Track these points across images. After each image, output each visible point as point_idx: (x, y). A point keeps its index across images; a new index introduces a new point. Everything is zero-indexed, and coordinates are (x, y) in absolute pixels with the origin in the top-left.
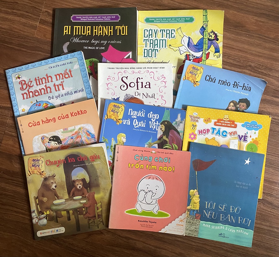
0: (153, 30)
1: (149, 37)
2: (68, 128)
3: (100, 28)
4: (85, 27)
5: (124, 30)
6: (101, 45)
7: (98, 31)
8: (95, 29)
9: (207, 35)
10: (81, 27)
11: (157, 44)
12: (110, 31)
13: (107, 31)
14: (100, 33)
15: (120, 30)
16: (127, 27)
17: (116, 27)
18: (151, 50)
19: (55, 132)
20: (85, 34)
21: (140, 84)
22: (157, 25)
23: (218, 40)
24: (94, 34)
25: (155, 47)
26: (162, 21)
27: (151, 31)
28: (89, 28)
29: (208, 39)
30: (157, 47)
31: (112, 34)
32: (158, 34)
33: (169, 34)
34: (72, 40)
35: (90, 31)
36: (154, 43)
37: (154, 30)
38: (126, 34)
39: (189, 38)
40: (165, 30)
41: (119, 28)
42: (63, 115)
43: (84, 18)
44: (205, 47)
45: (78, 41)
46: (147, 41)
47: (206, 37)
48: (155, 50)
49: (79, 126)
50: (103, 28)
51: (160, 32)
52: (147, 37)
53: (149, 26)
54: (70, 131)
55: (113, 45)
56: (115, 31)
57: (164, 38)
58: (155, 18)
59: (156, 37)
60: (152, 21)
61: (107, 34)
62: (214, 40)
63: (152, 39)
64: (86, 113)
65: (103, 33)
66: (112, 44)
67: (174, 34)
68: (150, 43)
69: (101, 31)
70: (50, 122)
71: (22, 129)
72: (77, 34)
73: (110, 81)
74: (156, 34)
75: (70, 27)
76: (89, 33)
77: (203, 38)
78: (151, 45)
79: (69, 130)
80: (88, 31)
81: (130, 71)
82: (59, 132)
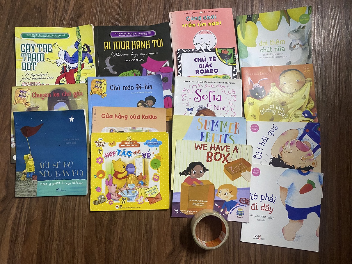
0: (30, 45)
1: (27, 52)
2: (136, 128)
3: (138, 42)
4: (124, 42)
5: (159, 43)
6: (140, 57)
7: (136, 45)
8: (134, 44)
9: (81, 48)
10: (120, 43)
11: (35, 58)
12: (147, 44)
13: (144, 45)
14: (138, 47)
15: (156, 43)
16: (162, 40)
17: (153, 41)
18: (29, 64)
19: (124, 128)
20: (124, 48)
21: (212, 97)
22: (34, 41)
23: (90, 51)
24: (133, 48)
25: (33, 61)
26: (38, 37)
27: (28, 46)
28: (127, 43)
29: (83, 51)
30: (35, 60)
31: (149, 47)
32: (36, 48)
33: (46, 48)
34: (113, 54)
35: (129, 46)
36: (32, 57)
37: (32, 45)
38: (162, 46)
39: (65, 51)
40: (42, 45)
41: (155, 41)
42: (135, 115)
43: (123, 34)
44: (80, 58)
45: (118, 55)
46: (25, 55)
47: (81, 50)
48: (34, 63)
49: (147, 129)
50: (140, 42)
51: (38, 46)
52: (25, 51)
53: (26, 41)
54: (137, 131)
55: (152, 56)
56: (152, 45)
57: (42, 52)
58: (31, 34)
59: (33, 51)
60: (29, 37)
61: (145, 48)
62: (87, 52)
63: (29, 53)
64: (156, 118)
65: (141, 47)
66: (150, 56)
67: (51, 48)
68: (28, 57)
69: (139, 45)
70: (122, 118)
71: (95, 118)
72: (117, 48)
73: (185, 93)
74: (33, 48)
75: (110, 42)
76: (128, 47)
77: (78, 51)
78: (30, 58)
79: (137, 129)
80: (127, 45)
81: (203, 84)
82: (127, 129)
